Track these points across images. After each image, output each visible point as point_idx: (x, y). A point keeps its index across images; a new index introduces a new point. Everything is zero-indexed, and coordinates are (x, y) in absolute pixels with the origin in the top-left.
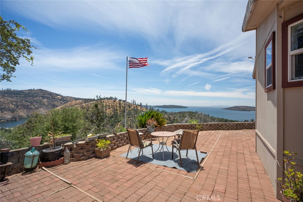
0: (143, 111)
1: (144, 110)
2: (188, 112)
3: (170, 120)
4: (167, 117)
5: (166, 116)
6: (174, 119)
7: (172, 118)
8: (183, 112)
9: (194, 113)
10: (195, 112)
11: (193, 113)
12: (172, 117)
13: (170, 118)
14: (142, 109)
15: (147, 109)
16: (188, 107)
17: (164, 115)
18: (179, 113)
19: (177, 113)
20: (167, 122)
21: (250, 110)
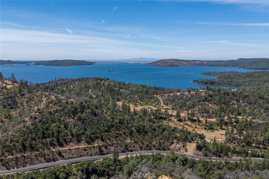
0: (6, 88)
1: (8, 87)
2: (94, 78)
3: (60, 105)
4: (54, 99)
5: (53, 97)
6: (67, 103)
7: (63, 101)
9: (103, 79)
10: (104, 78)
11: (101, 80)
12: (63, 98)
13: (60, 101)
14: (4, 85)
15: (14, 81)
16: (95, 63)
17: (49, 94)
20: (55, 109)
21: (179, 65)
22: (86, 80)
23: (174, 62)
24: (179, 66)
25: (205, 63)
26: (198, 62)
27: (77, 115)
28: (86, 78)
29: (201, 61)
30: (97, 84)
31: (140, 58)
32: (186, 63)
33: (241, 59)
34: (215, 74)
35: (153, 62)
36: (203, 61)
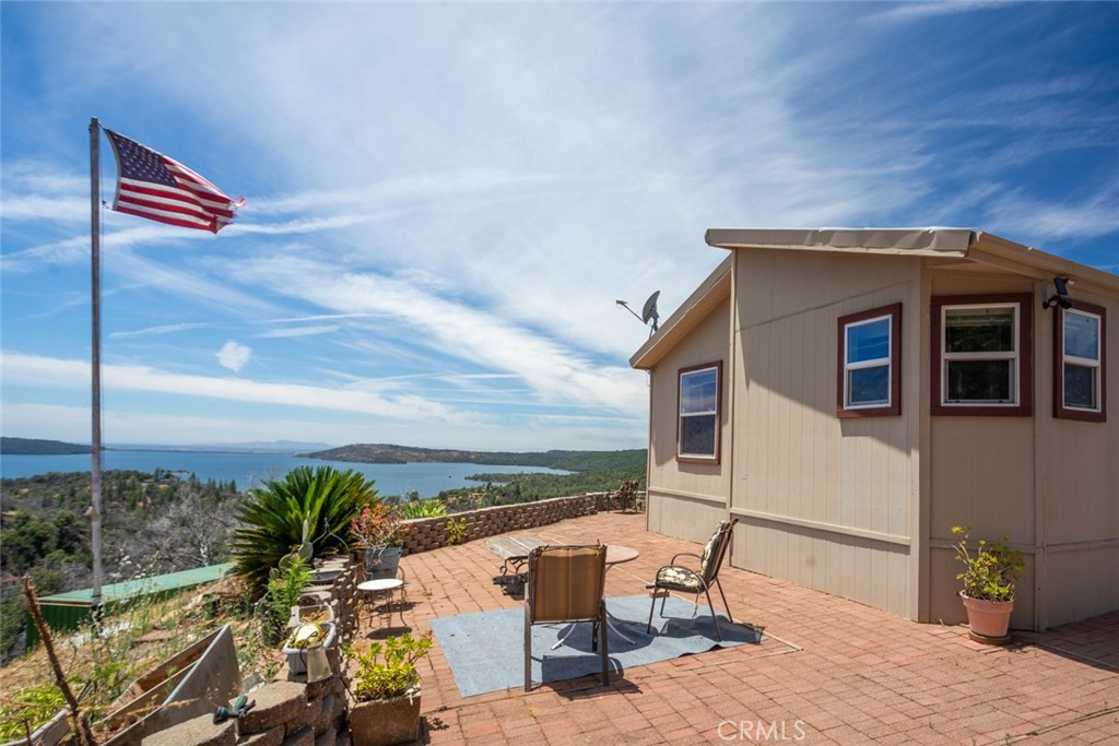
2: (109, 473)
8: (66, 477)
9: (148, 477)
10: (152, 473)
11: (142, 478)
18: (39, 480)
19: (23, 483)
21: (403, 459)
22: (70, 479)
23: (391, 451)
24: (405, 463)
25: (473, 457)
26: (455, 454)
27: (46, 559)
28: (71, 475)
29: (462, 452)
30: (122, 488)
31: (279, 442)
32: (423, 455)
33: (555, 451)
34: (499, 478)
35: (325, 452)
36: (469, 453)
